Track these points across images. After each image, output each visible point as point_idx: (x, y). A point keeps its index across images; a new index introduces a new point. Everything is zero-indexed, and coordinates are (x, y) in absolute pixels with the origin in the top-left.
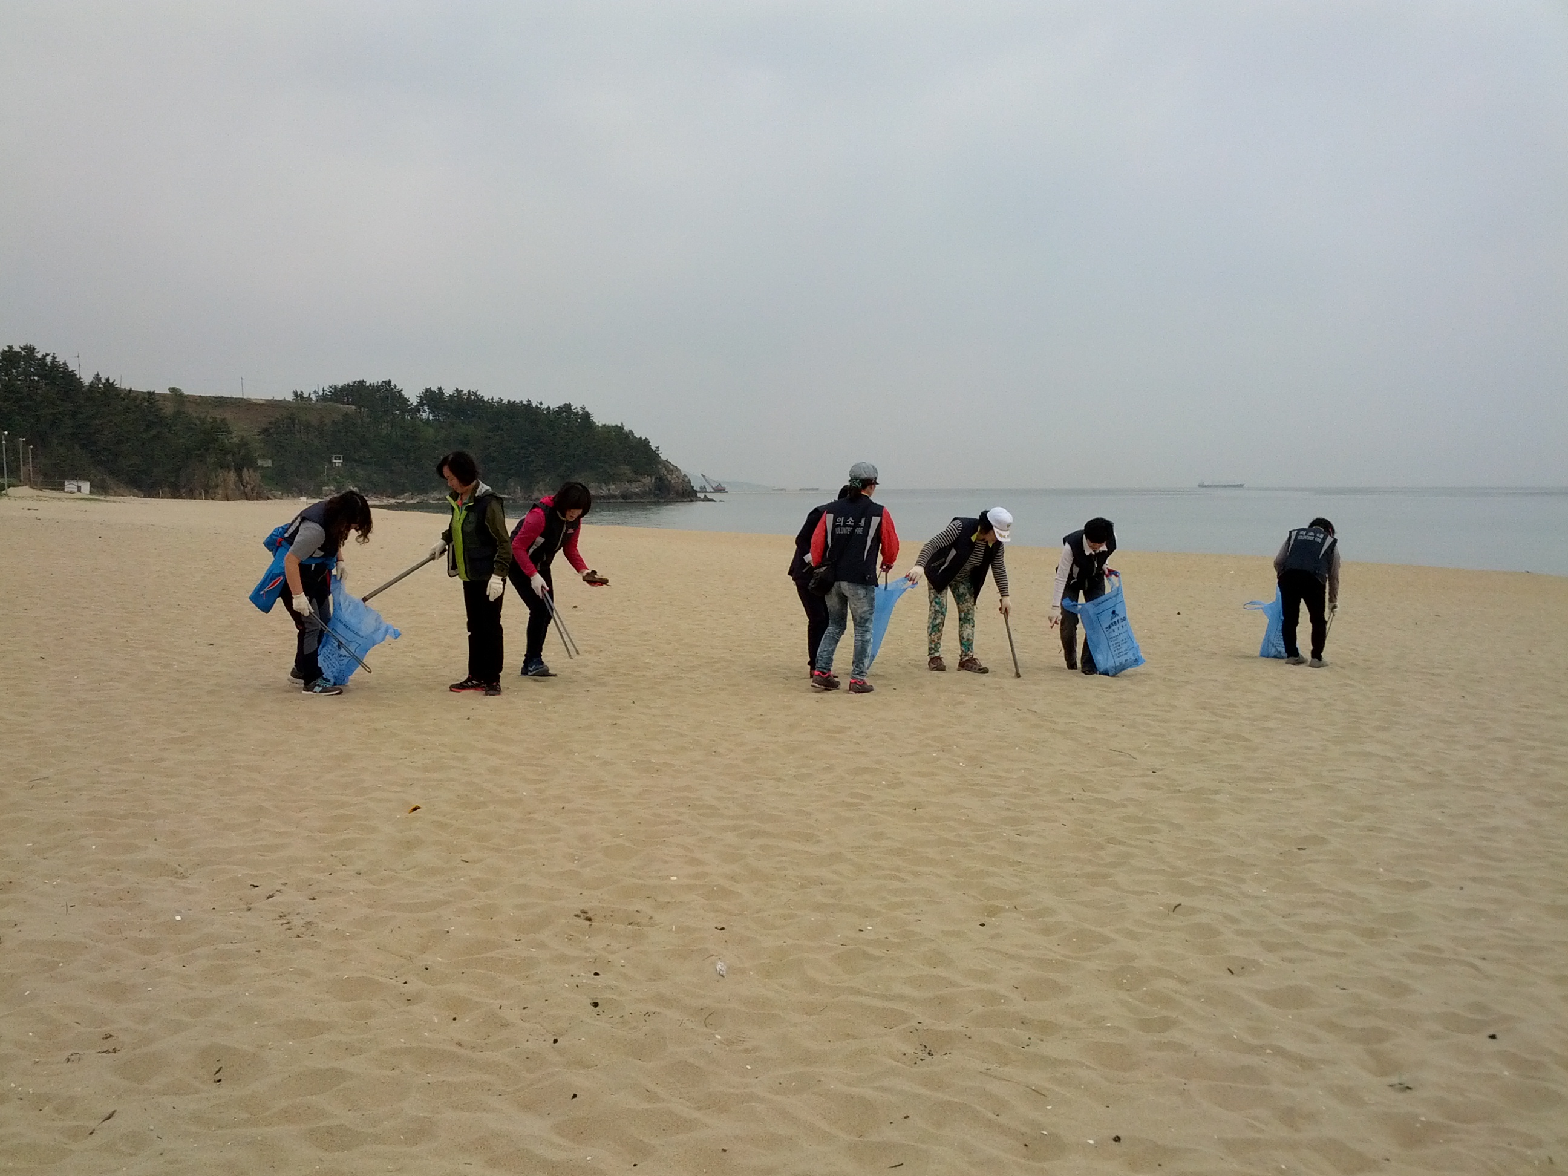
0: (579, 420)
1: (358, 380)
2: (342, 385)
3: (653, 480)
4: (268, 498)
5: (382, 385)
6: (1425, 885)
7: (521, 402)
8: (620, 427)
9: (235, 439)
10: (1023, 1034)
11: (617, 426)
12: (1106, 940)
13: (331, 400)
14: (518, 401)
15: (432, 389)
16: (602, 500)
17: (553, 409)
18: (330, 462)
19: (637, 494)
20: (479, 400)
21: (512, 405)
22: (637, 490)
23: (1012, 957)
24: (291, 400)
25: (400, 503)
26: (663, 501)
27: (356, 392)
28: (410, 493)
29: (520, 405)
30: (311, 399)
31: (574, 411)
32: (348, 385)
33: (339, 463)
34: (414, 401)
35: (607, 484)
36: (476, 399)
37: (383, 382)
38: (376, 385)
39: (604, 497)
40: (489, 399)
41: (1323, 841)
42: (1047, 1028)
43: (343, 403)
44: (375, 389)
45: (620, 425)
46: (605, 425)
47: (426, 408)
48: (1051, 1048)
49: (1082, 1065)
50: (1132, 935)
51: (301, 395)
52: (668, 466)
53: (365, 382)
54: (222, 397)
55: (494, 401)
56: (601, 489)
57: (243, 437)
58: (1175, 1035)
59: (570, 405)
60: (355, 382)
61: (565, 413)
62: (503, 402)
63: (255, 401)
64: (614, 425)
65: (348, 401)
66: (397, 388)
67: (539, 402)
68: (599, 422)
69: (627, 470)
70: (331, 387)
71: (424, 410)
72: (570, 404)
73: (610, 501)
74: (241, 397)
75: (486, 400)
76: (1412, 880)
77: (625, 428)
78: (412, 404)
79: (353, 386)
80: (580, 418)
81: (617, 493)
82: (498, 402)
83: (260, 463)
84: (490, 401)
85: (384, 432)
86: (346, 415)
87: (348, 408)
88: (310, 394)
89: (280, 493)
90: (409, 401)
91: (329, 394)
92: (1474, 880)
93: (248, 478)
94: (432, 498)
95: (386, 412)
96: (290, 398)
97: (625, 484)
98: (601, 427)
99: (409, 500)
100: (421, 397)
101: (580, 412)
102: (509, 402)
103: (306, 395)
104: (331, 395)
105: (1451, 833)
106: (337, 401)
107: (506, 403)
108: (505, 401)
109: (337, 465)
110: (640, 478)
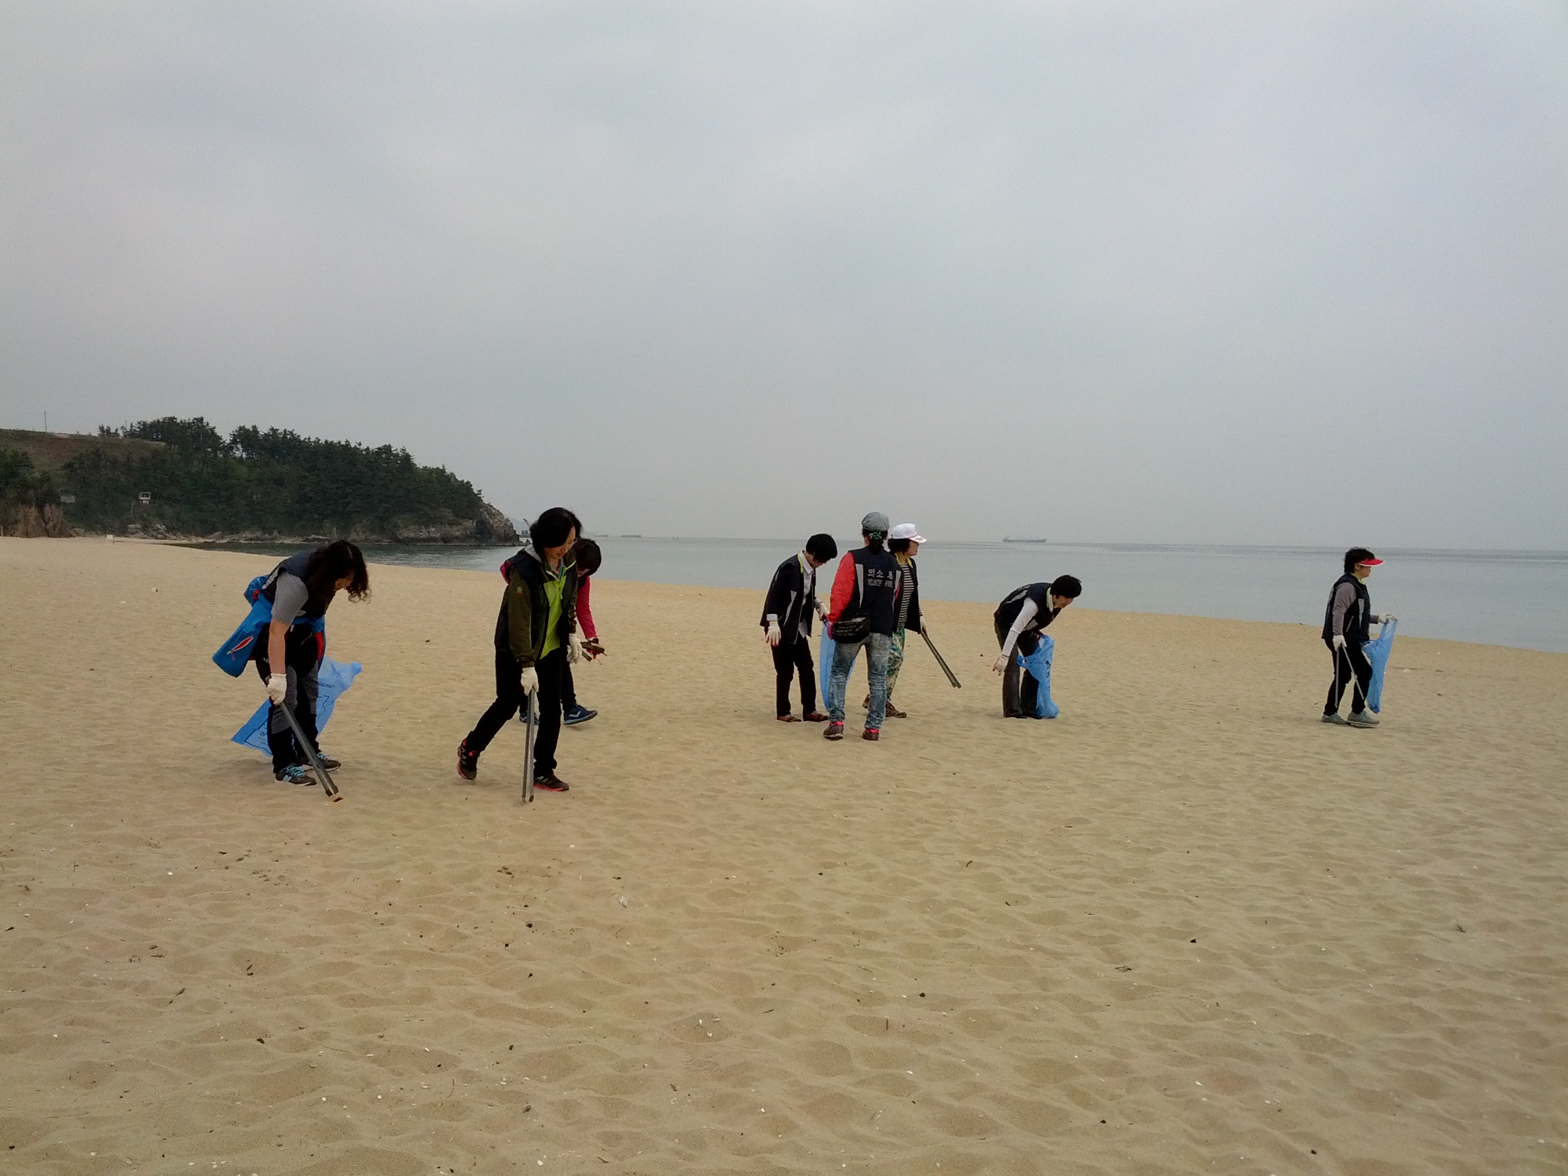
0: (399, 462)
1: (168, 416)
2: (152, 421)
3: (475, 525)
4: (71, 536)
5: (194, 423)
6: (1161, 850)
7: (339, 442)
8: (441, 470)
9: (37, 474)
10: (854, 939)
11: (438, 468)
12: (914, 884)
13: (139, 436)
14: (336, 441)
15: (247, 427)
16: (422, 543)
17: (372, 450)
18: (136, 498)
19: (457, 538)
20: (295, 439)
21: (329, 445)
22: (457, 533)
23: (844, 894)
24: (97, 436)
25: (210, 543)
26: (484, 544)
27: (167, 429)
28: (220, 532)
29: (338, 445)
30: (118, 435)
31: (394, 452)
32: (158, 421)
33: (146, 500)
34: (227, 439)
35: (427, 527)
36: (292, 438)
37: (195, 419)
38: (187, 422)
39: (424, 540)
40: (305, 439)
41: (1087, 821)
42: (872, 936)
43: (153, 440)
44: (185, 426)
45: (441, 468)
46: (426, 467)
47: (239, 446)
48: (874, 946)
49: (897, 955)
50: (935, 881)
51: (108, 431)
52: (490, 510)
53: (176, 419)
54: (23, 431)
55: (311, 440)
56: (421, 532)
57: (44, 473)
58: (966, 939)
59: (389, 447)
60: (165, 419)
61: (384, 454)
62: (320, 442)
63: (58, 436)
64: (435, 467)
65: (157, 437)
66: (210, 425)
67: (358, 442)
68: (420, 464)
69: (448, 514)
70: (139, 423)
71: (237, 448)
72: (390, 445)
73: (430, 544)
74: (44, 431)
75: (302, 439)
76: (1151, 848)
77: (446, 471)
78: (224, 442)
79: (162, 422)
80: (400, 460)
81: (437, 536)
82: (315, 442)
83: (63, 499)
84: (307, 440)
85: (194, 470)
86: (155, 452)
87: (158, 445)
88: (117, 430)
89: (83, 530)
90: (221, 439)
91: (138, 430)
92: (1199, 847)
93: (49, 515)
94: (243, 538)
95: (197, 449)
96: (96, 433)
97: (445, 527)
98: (423, 469)
99: (219, 540)
100: (234, 435)
101: (401, 454)
102: (326, 442)
103: (113, 431)
104: (139, 431)
105: (1188, 818)
106: (145, 438)
107: (324, 443)
108: (322, 441)
109: (144, 502)
110: (461, 521)
